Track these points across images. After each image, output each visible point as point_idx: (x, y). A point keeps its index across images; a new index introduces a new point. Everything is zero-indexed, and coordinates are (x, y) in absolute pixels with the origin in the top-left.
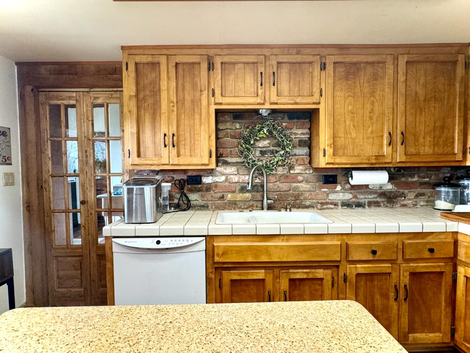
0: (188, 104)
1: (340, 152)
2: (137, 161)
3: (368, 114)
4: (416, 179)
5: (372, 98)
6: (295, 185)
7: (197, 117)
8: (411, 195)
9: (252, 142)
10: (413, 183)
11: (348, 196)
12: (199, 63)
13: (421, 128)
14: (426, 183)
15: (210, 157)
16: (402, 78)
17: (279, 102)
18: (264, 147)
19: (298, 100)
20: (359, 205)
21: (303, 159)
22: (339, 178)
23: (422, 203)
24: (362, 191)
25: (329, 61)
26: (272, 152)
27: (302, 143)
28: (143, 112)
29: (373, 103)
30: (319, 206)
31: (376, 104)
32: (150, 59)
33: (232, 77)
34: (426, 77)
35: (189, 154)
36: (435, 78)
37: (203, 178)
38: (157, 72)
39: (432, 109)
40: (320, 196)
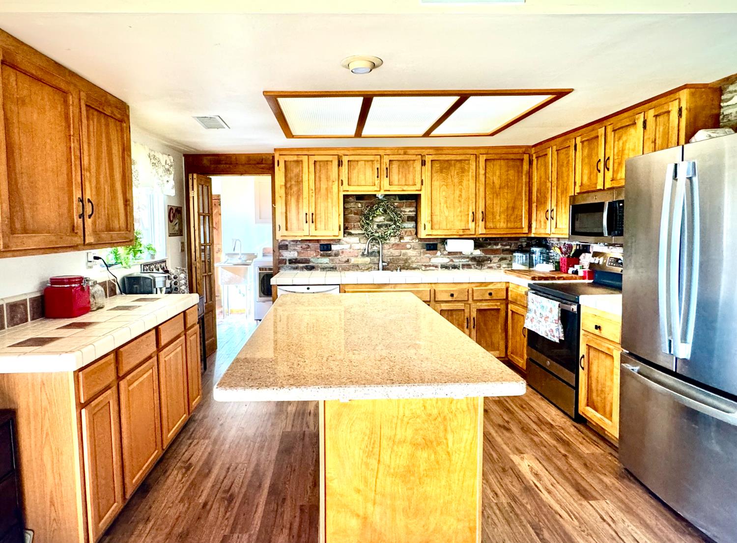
0: (323, 191)
1: (436, 227)
2: (286, 233)
3: (457, 198)
4: (499, 247)
5: (460, 187)
6: (403, 251)
7: (330, 200)
8: (496, 259)
9: (371, 219)
10: (497, 250)
11: (445, 260)
12: (331, 161)
13: (497, 209)
14: (507, 250)
15: (340, 230)
16: (482, 172)
17: (390, 189)
18: (380, 222)
19: (405, 188)
20: (455, 267)
21: (410, 231)
22: (439, 246)
23: (504, 266)
24: (457, 256)
25: (428, 159)
26: (386, 226)
27: (410, 219)
28: (289, 197)
29: (461, 191)
30: (423, 268)
31: (463, 191)
32: (295, 158)
33: (355, 171)
34: (501, 170)
35: (324, 228)
36: (508, 171)
37: (332, 246)
38: (300, 168)
39: (505, 194)
40: (424, 260)
